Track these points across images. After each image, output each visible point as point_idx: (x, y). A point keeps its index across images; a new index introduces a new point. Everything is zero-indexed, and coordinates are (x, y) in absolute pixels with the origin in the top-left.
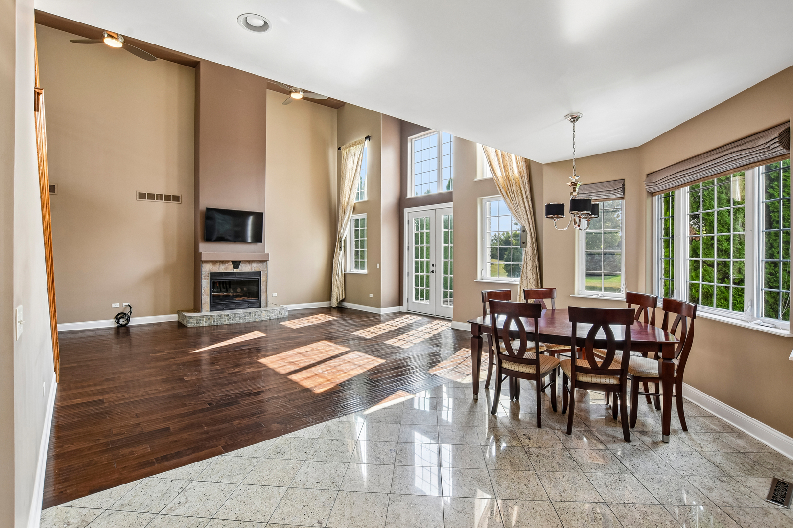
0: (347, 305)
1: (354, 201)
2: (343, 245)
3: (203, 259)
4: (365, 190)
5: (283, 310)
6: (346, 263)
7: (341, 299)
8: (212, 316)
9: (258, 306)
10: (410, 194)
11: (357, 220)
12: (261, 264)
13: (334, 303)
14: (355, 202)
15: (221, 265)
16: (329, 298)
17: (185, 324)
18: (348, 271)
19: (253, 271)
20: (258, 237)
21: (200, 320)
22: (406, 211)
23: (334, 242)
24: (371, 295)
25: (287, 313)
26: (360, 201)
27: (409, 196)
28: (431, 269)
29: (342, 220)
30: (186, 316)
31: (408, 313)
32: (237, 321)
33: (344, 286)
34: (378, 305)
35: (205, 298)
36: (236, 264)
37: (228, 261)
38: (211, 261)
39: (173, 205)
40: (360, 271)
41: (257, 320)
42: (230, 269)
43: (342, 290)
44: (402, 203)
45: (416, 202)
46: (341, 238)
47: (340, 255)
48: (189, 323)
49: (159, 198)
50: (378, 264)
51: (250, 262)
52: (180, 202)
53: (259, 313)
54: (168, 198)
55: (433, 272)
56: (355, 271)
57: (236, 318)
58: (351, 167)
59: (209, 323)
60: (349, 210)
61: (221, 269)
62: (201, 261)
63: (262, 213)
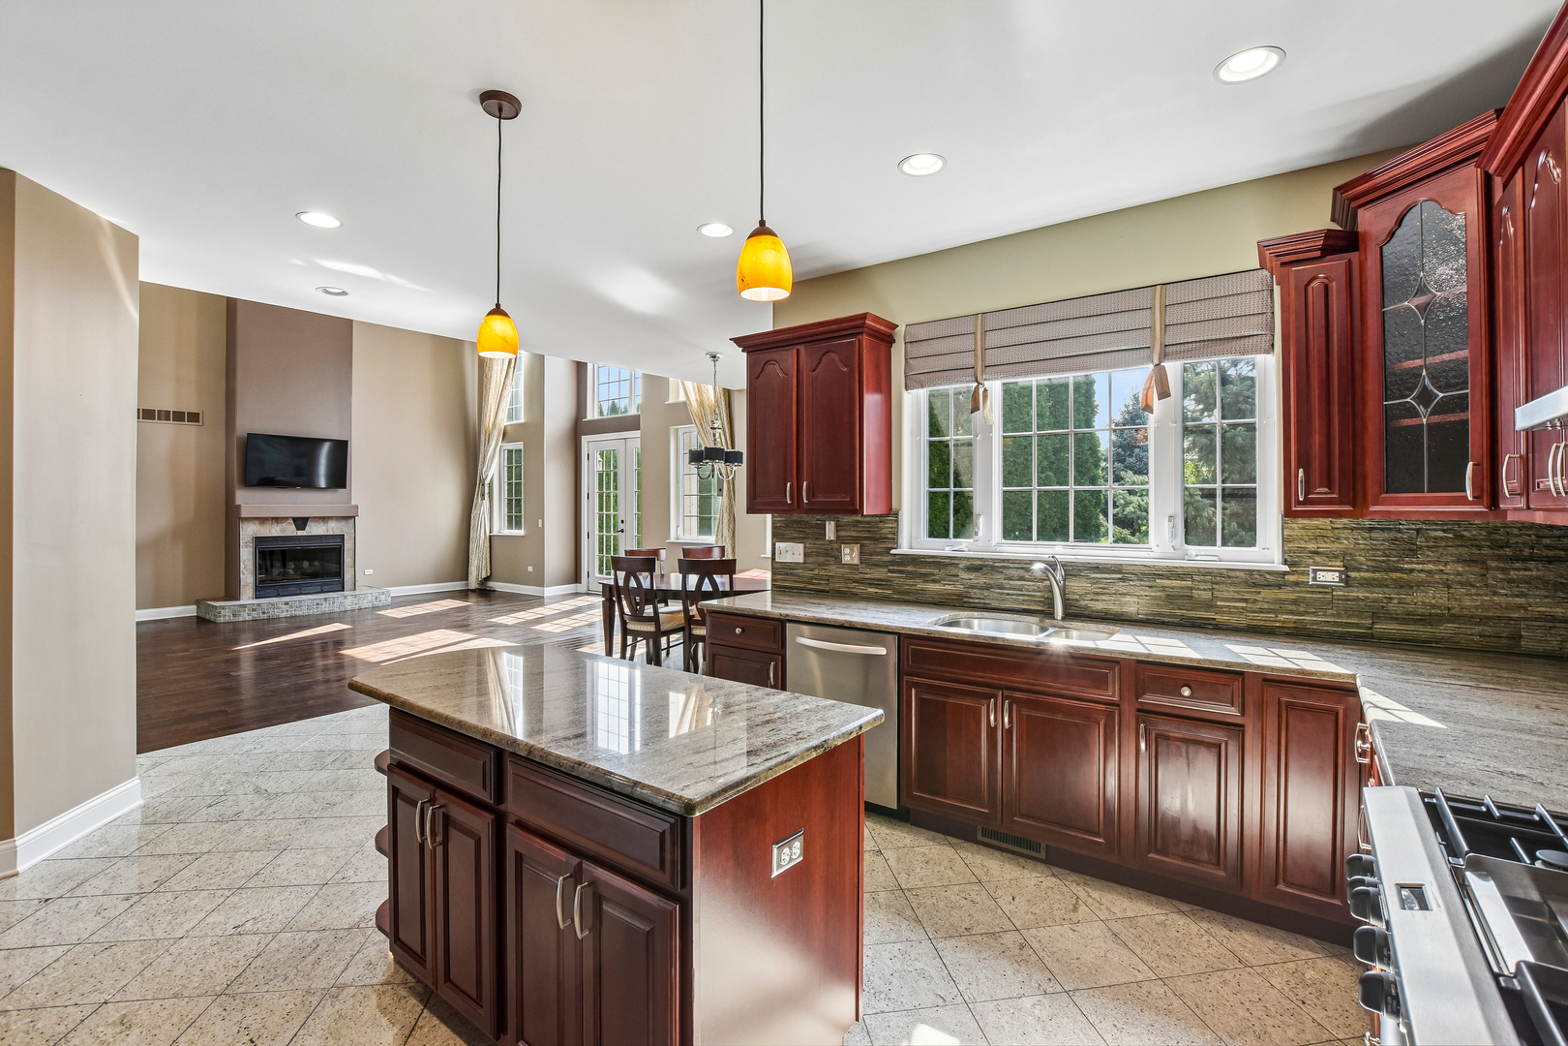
0: (493, 585)
1: (504, 421)
2: (487, 491)
3: (244, 514)
4: (522, 405)
5: (383, 594)
6: (492, 518)
7: (484, 576)
8: (259, 605)
9: (340, 588)
10: (592, 414)
11: (510, 452)
12: (343, 523)
13: (473, 584)
14: (506, 423)
15: (275, 525)
16: (466, 577)
17: (212, 618)
18: (495, 533)
19: (331, 533)
20: (339, 478)
21: (239, 611)
22: (585, 439)
23: (472, 485)
24: (530, 569)
25: (389, 599)
26: (514, 422)
27: (589, 417)
28: (621, 526)
29: (486, 452)
30: (213, 606)
31: (588, 594)
32: (304, 611)
33: (488, 555)
34: (540, 583)
35: (247, 577)
36: (301, 522)
37: (287, 518)
38: (256, 519)
39: (188, 429)
40: (515, 532)
41: (337, 610)
42: (290, 530)
43: (485, 562)
44: (579, 428)
45: (600, 427)
46: (484, 480)
47: (482, 507)
48: (220, 617)
49: (163, 417)
50: (540, 521)
51: (324, 519)
52: (200, 424)
53: (341, 599)
54: (179, 416)
55: (622, 531)
56: (507, 532)
57: (300, 606)
58: (499, 370)
59: (255, 615)
60: (496, 436)
61: (275, 531)
62: (240, 518)
63: (347, 441)
